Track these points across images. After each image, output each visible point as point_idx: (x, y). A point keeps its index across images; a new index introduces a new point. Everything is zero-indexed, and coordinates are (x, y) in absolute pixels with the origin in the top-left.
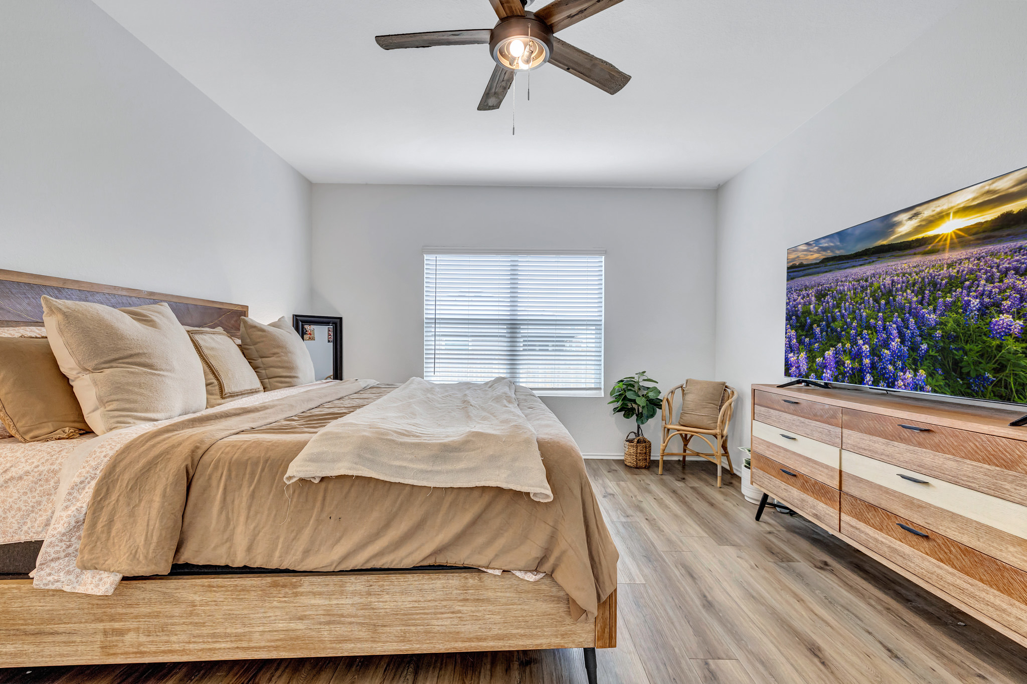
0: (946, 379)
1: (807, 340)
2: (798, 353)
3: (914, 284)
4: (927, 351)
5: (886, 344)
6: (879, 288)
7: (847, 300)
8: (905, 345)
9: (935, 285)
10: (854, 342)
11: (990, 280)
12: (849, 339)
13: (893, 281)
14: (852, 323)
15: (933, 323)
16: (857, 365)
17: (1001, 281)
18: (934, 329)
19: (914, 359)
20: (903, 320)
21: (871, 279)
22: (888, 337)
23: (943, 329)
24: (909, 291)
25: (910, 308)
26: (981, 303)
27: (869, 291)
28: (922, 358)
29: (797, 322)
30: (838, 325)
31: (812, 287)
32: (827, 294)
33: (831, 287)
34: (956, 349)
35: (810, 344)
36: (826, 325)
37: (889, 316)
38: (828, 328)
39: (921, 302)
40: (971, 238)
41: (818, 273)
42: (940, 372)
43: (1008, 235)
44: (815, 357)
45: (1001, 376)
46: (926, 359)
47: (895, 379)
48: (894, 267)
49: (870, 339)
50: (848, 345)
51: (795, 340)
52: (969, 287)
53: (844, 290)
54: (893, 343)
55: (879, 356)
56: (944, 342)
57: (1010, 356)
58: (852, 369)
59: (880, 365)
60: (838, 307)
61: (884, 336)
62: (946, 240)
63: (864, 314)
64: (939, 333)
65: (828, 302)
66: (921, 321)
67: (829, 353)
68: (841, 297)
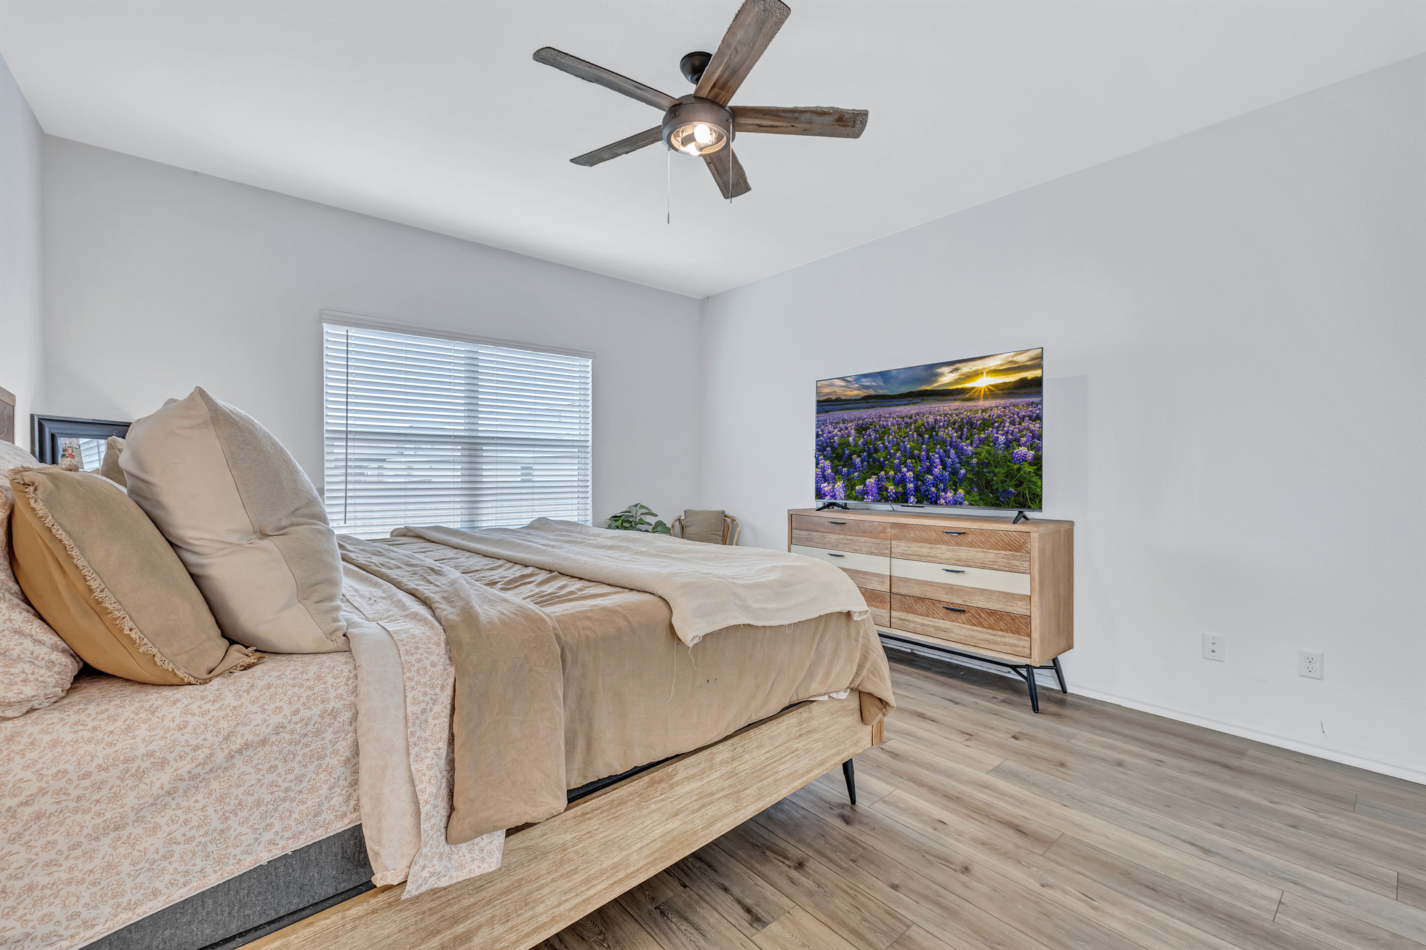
0: (980, 494)
1: (845, 470)
2: (833, 483)
3: (954, 424)
4: (965, 475)
5: (929, 471)
6: (923, 425)
7: (891, 434)
8: (946, 471)
9: (971, 424)
10: (897, 470)
11: (1012, 423)
12: (892, 468)
13: (936, 420)
14: (896, 454)
15: (970, 453)
16: (900, 489)
17: (1020, 424)
18: (971, 457)
19: (954, 481)
20: (944, 451)
21: (915, 416)
22: (931, 465)
23: (978, 457)
24: (950, 428)
25: (951, 442)
26: (1007, 439)
27: (913, 427)
28: (961, 480)
29: (833, 453)
30: (881, 456)
31: (851, 421)
32: (869, 428)
33: (874, 422)
34: (988, 472)
35: (849, 473)
36: (868, 455)
37: (932, 448)
38: (869, 458)
39: (960, 437)
40: (999, 392)
41: (859, 408)
42: (976, 490)
43: (1025, 393)
44: (855, 485)
45: (1020, 489)
46: (964, 481)
47: (938, 498)
48: (937, 409)
49: (914, 467)
50: (892, 473)
51: (830, 471)
52: (998, 428)
53: (887, 425)
54: (936, 470)
55: (922, 481)
56: (979, 468)
57: (1026, 476)
58: (896, 493)
59: (923, 488)
60: (881, 440)
61: (928, 464)
62: (980, 392)
63: (908, 446)
64: (975, 460)
65: (870, 435)
66: (960, 451)
67: (871, 481)
68: (885, 430)
